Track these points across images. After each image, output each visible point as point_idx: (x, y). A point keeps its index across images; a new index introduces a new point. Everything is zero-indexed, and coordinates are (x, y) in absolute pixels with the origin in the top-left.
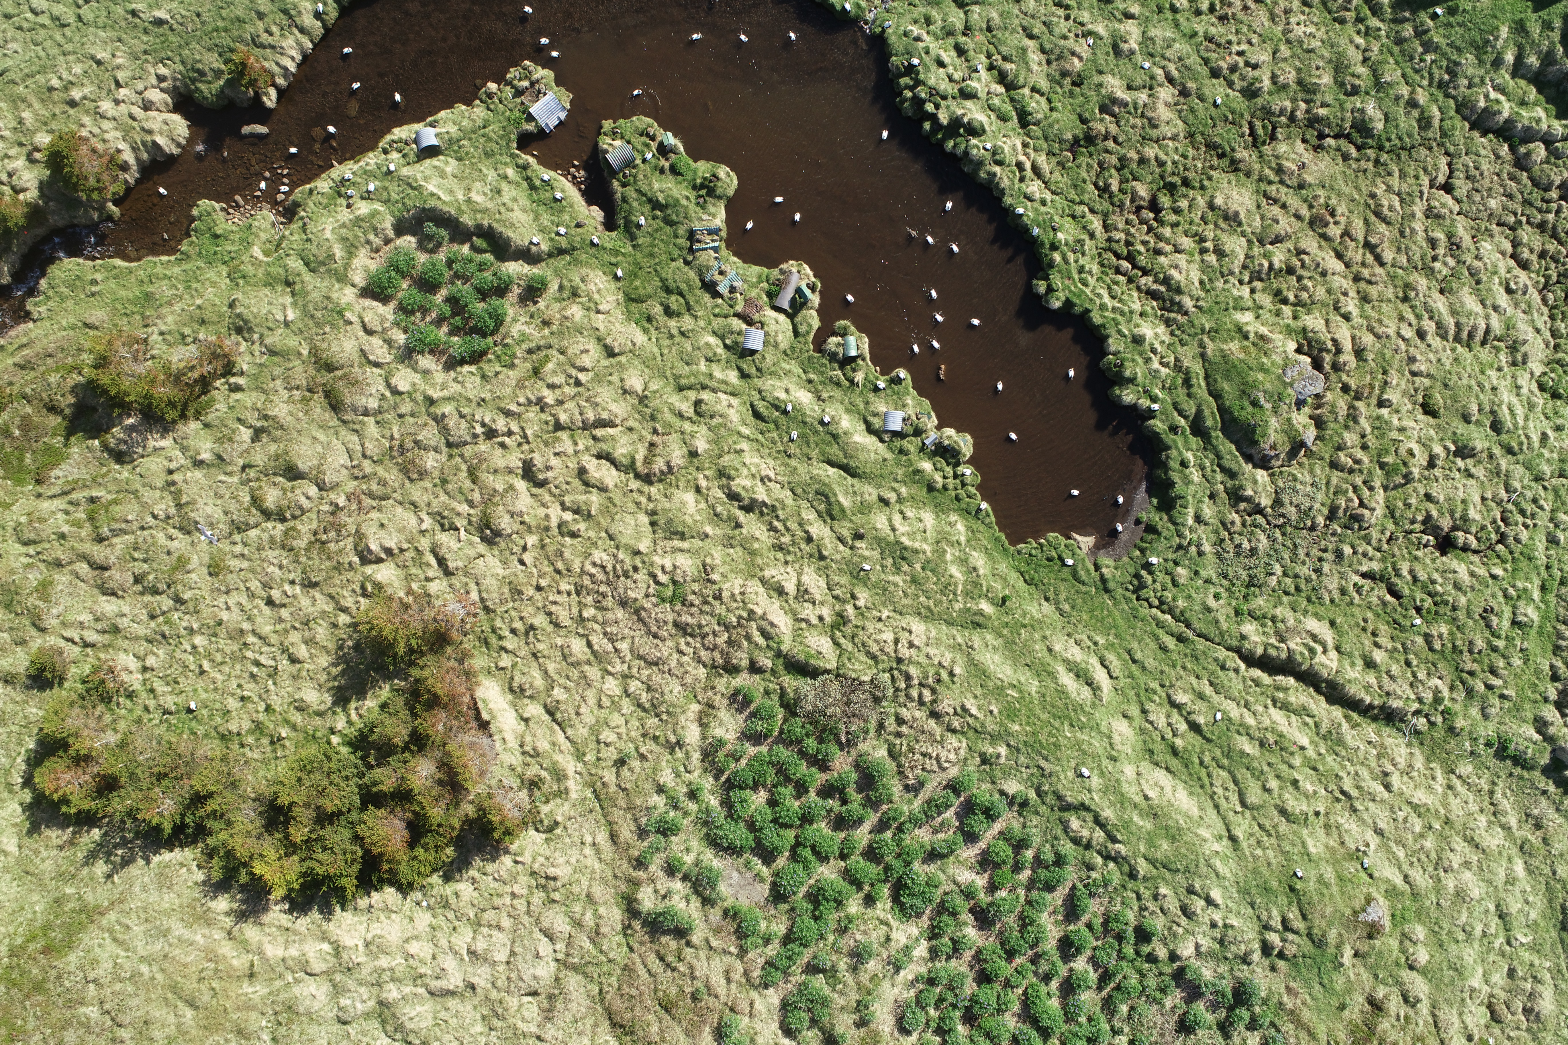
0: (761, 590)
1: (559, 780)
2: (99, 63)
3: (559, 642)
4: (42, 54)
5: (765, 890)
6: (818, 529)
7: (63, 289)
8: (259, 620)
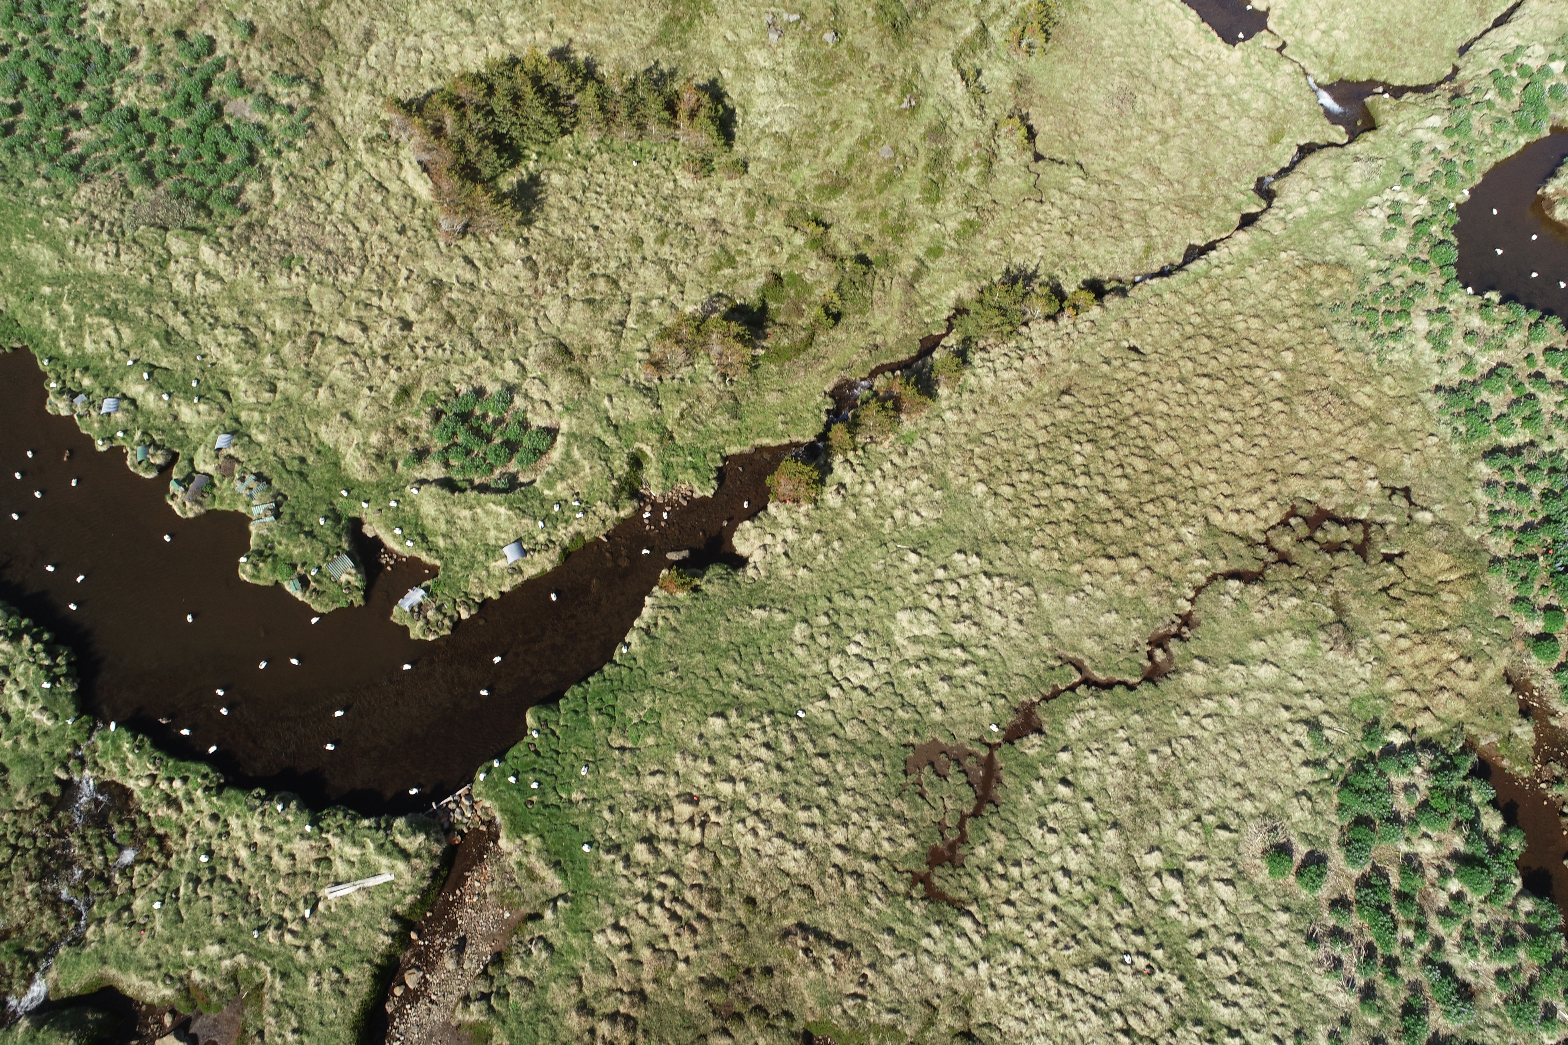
0: (222, 273)
1: (372, 149)
2: (805, 567)
3: (379, 227)
4: (854, 566)
5: (227, 109)
6: (178, 321)
7: (809, 416)
8: (600, 215)
